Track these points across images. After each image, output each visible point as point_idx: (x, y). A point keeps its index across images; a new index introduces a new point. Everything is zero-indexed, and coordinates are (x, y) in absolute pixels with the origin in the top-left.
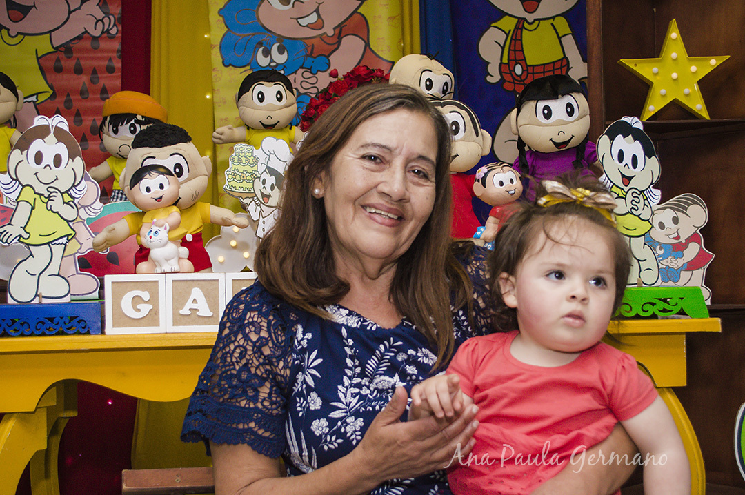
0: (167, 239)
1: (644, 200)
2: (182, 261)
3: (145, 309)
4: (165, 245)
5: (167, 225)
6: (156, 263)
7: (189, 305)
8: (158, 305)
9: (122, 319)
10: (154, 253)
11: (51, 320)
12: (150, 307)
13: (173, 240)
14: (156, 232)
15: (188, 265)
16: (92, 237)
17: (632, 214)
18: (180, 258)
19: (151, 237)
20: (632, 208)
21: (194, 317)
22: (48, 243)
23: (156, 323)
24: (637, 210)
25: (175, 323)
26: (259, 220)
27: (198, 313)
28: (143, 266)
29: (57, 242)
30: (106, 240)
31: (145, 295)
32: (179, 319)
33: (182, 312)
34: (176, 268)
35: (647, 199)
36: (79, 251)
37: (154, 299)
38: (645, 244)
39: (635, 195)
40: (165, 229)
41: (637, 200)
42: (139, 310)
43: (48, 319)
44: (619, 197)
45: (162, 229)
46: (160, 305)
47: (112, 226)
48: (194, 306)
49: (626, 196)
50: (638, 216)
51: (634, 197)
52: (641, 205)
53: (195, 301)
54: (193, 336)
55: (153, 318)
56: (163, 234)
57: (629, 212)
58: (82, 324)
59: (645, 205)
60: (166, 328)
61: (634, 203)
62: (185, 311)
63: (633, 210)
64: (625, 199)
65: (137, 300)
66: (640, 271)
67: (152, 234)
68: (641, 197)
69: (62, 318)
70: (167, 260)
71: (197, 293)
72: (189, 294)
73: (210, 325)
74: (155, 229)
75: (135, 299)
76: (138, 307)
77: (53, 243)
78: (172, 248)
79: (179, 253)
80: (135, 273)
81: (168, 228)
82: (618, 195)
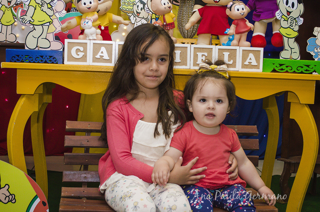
0: (92, 25)
1: (296, 22)
2: (97, 36)
3: (81, 54)
4: (90, 28)
5: (92, 19)
6: (87, 35)
7: (100, 54)
8: (87, 54)
9: (71, 58)
10: (86, 31)
11: (42, 57)
12: (83, 54)
13: (94, 26)
14: (87, 22)
15: (101, 37)
16: (61, 25)
17: (290, 28)
18: (97, 34)
19: (85, 24)
20: (290, 25)
21: (101, 59)
22: (42, 25)
23: (86, 61)
24: (292, 27)
25: (93, 61)
26: (135, 23)
27: (103, 58)
28: (81, 36)
29: (45, 25)
30: (67, 27)
31: (82, 49)
32: (95, 60)
33: (96, 57)
34: (95, 38)
35: (297, 22)
36: (55, 31)
37: (85, 51)
38: (294, 42)
39: (292, 20)
40: (91, 21)
41: (293, 22)
42: (79, 55)
43: (40, 56)
44: (285, 20)
45: (90, 21)
46: (87, 53)
47: (69, 21)
48: (102, 55)
49: (288, 20)
50: (293, 29)
51: (292, 21)
52: (294, 25)
53: (102, 52)
54: (101, 67)
55: (84, 59)
56: (90, 23)
57: (288, 27)
58: (55, 59)
59: (296, 24)
60: (89, 63)
61: (291, 23)
62: (98, 56)
63: (290, 26)
64: (287, 21)
65: (78, 50)
66: (292, 53)
67: (85, 23)
68: (294, 21)
69: (46, 56)
70: (91, 34)
71: (103, 49)
72: (100, 49)
73: (108, 63)
74: (87, 21)
75: (77, 50)
76: (78, 53)
77: (44, 25)
78: (93, 29)
79: (96, 32)
80: (78, 39)
81: (92, 21)
82: (285, 19)
